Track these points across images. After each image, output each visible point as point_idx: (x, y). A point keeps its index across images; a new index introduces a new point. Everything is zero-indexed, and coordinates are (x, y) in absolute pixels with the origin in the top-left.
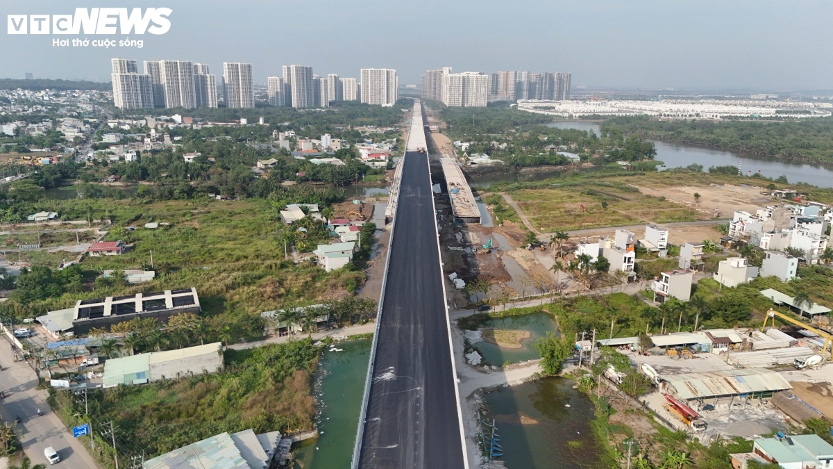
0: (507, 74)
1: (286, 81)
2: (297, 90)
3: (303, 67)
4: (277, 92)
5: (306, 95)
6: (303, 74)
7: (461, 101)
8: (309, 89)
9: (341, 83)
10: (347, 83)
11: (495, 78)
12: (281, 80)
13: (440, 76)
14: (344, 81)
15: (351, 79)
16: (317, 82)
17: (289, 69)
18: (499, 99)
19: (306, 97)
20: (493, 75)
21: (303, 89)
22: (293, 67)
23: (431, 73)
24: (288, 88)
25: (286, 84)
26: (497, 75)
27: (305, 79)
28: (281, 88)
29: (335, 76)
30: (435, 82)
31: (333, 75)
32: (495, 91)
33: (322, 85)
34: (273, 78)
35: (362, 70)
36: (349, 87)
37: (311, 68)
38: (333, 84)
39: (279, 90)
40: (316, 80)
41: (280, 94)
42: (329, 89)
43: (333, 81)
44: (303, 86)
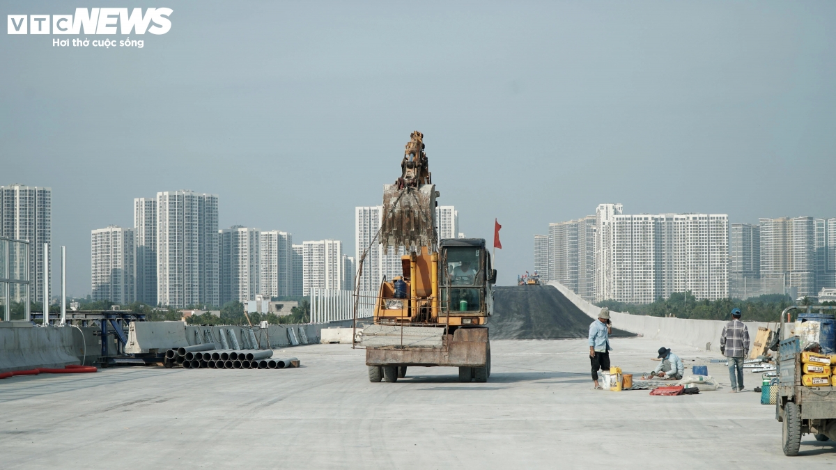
0: (784, 223)
1: (141, 240)
2: (173, 260)
3: (191, 198)
4: (115, 271)
5: (196, 274)
6: (190, 217)
7: (651, 289)
8: (205, 258)
9: (297, 260)
10: (316, 253)
11: (752, 237)
12: (129, 236)
13: (590, 232)
14: (305, 250)
15: (327, 242)
16: (231, 240)
17: (151, 206)
18: (766, 289)
19: (196, 280)
20: (746, 229)
21: (191, 259)
22: (162, 198)
23: (561, 229)
24: (147, 260)
25: (140, 249)
26: (756, 231)
27: (196, 231)
28: (128, 258)
29: (280, 237)
30: (575, 253)
31: (274, 233)
32: (753, 270)
33: (245, 245)
34: (108, 230)
35: (357, 209)
36: (322, 263)
37: (212, 199)
38: (275, 257)
39: (120, 264)
40: (227, 234)
41: (122, 275)
42: (262, 273)
43: (275, 248)
44: (190, 250)
